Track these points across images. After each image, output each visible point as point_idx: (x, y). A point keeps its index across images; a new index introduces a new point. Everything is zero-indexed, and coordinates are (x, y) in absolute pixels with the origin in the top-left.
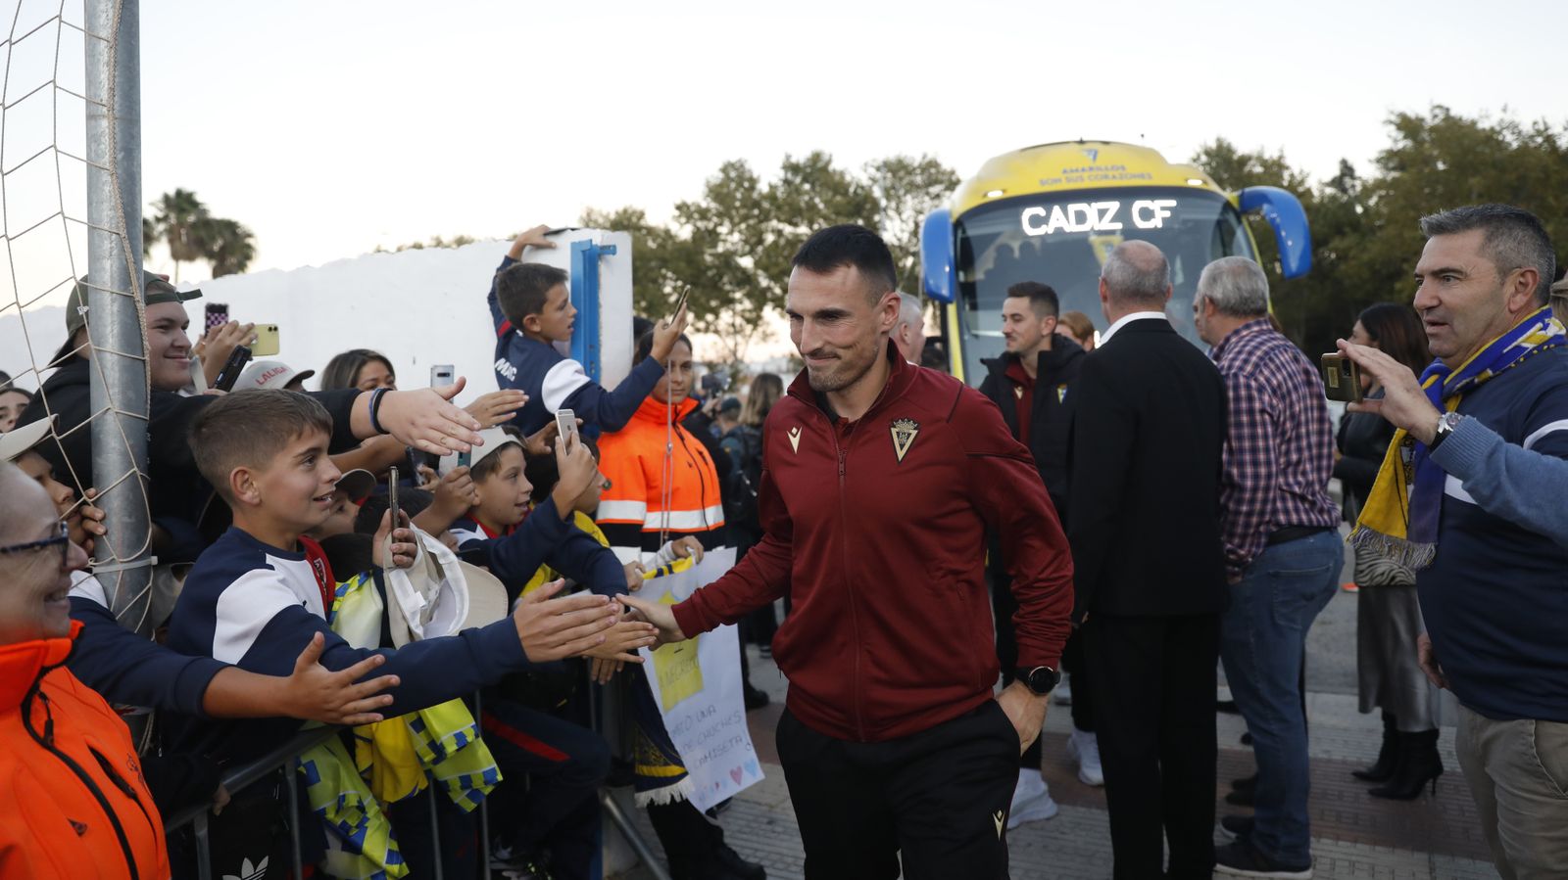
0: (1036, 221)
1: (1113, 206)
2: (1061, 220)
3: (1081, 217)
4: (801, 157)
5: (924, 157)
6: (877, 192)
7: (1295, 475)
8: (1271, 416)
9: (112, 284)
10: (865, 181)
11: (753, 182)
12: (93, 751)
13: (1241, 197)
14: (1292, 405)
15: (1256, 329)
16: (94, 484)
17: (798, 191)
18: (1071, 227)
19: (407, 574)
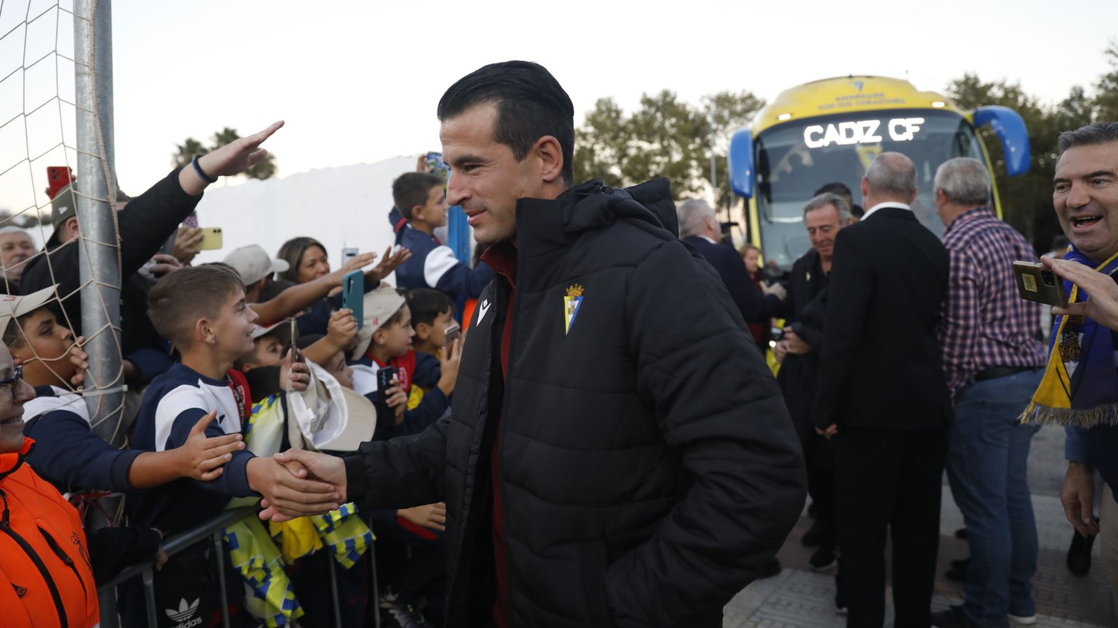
0: (815, 137)
1: (874, 124)
2: (834, 136)
3: (849, 133)
4: (654, 94)
5: (744, 91)
6: (709, 119)
7: (1001, 327)
8: (974, 281)
9: (92, 192)
10: (702, 110)
11: (618, 113)
12: (42, 531)
13: (975, 116)
14: (996, 273)
15: (976, 214)
16: (83, 334)
17: (653, 118)
18: (842, 140)
19: (303, 395)
